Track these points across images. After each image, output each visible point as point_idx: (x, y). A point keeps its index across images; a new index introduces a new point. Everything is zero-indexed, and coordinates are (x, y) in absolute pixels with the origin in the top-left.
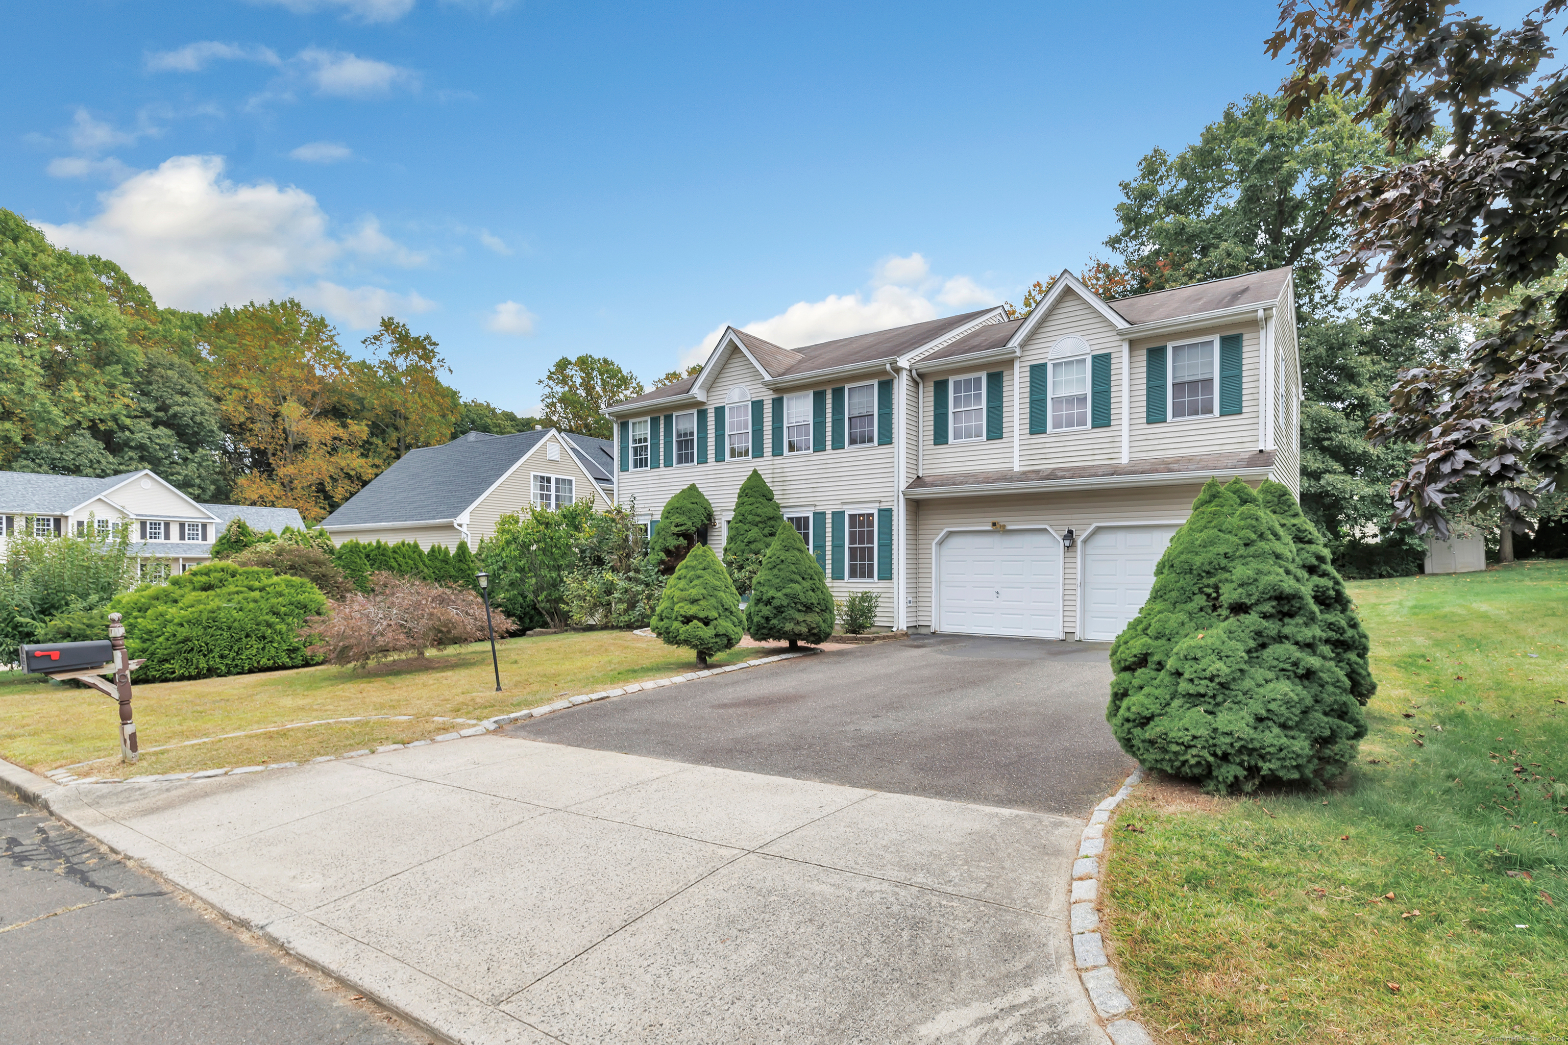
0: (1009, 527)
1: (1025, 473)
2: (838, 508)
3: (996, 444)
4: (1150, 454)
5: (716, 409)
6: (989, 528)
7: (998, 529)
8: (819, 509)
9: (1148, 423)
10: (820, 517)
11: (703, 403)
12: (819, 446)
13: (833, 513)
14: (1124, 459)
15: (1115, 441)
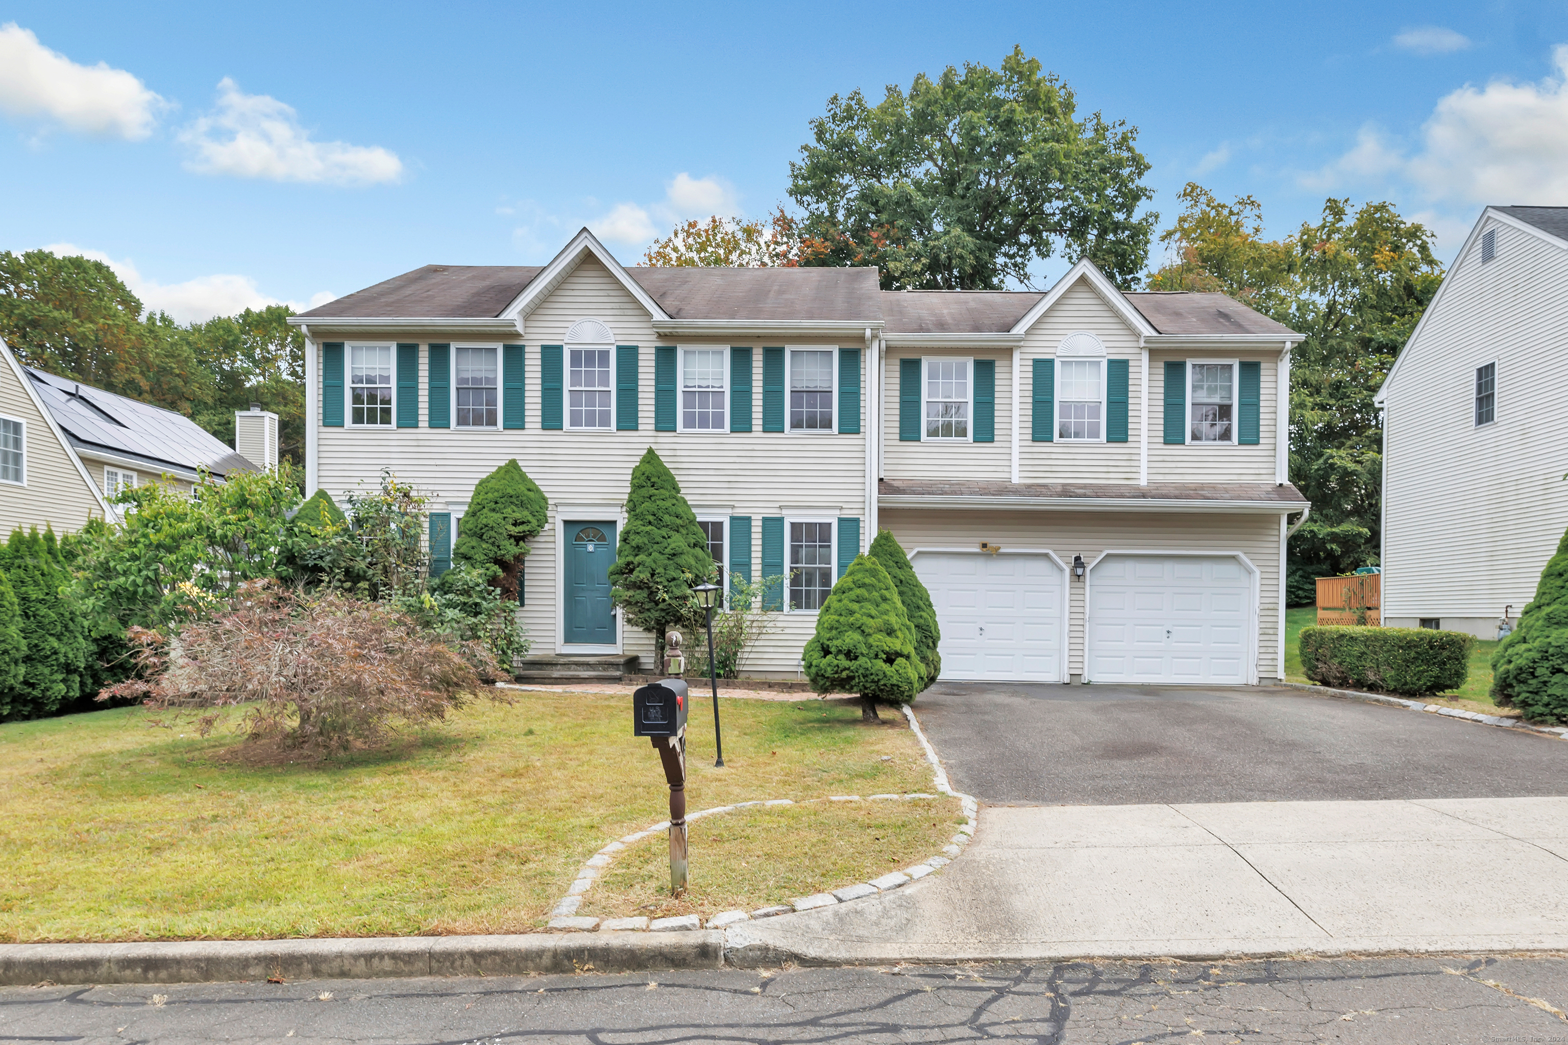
0: (1002, 550)
1: (1029, 486)
2: (773, 513)
3: (985, 448)
4: (1168, 477)
5: (545, 348)
6: (977, 549)
7: (988, 552)
8: (740, 512)
9: (1165, 443)
10: (741, 524)
11: (518, 335)
12: (741, 424)
13: (765, 520)
14: (1143, 482)
15: (1132, 458)
